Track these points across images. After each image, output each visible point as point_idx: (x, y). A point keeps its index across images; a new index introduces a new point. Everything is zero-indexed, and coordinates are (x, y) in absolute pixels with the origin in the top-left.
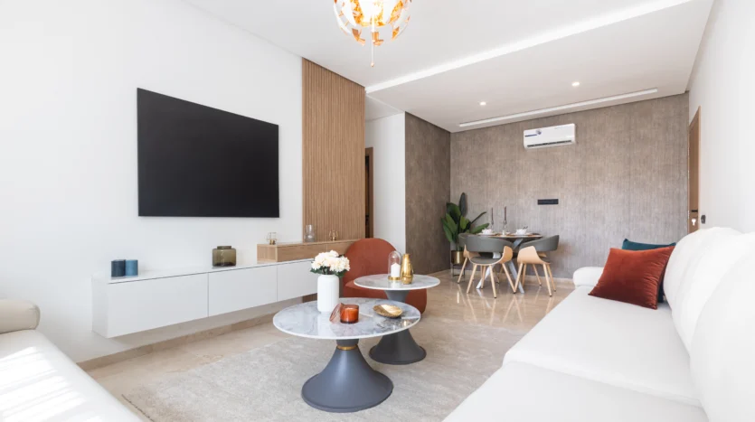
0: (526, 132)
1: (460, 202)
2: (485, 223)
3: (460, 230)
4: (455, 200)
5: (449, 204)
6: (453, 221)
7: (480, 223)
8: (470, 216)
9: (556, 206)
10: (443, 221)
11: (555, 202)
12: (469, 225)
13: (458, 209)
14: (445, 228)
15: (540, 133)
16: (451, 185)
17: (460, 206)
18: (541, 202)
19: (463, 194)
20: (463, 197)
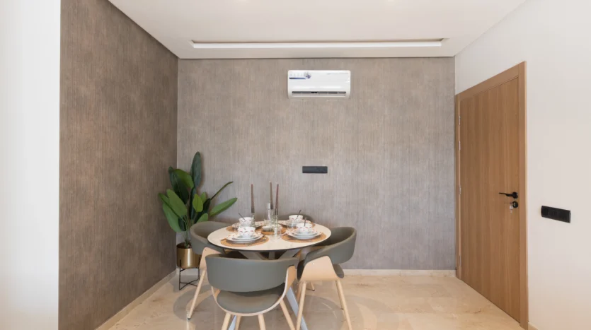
0: (292, 73)
1: (193, 167)
2: (231, 197)
3: (193, 216)
4: (184, 164)
5: (173, 171)
6: (179, 201)
7: (222, 199)
8: (209, 187)
9: (324, 175)
10: (161, 198)
11: (323, 170)
12: (207, 204)
13: (189, 178)
14: (165, 209)
15: (309, 77)
16: (179, 139)
17: (193, 174)
18: (307, 170)
19: (198, 154)
20: (198, 159)
